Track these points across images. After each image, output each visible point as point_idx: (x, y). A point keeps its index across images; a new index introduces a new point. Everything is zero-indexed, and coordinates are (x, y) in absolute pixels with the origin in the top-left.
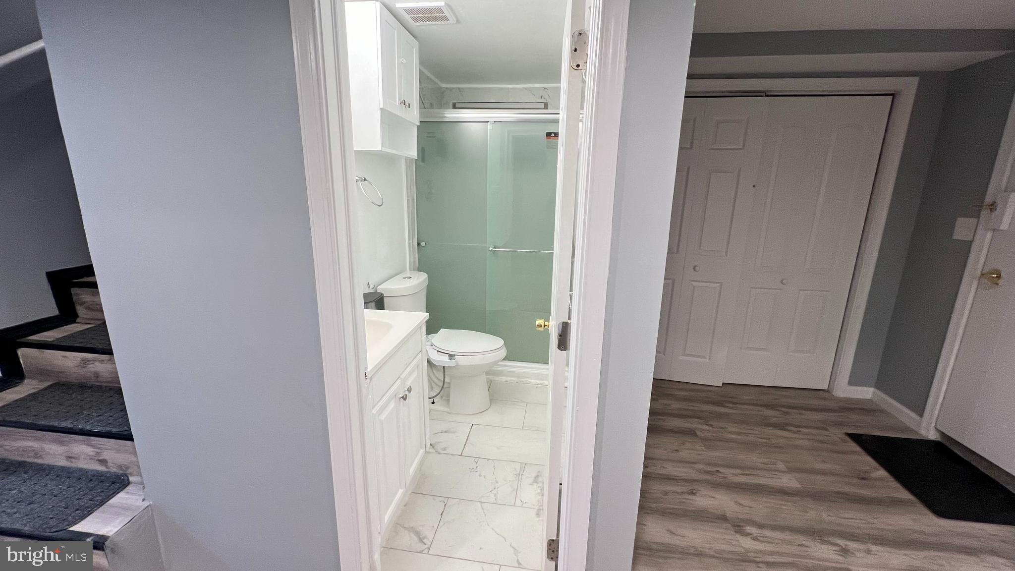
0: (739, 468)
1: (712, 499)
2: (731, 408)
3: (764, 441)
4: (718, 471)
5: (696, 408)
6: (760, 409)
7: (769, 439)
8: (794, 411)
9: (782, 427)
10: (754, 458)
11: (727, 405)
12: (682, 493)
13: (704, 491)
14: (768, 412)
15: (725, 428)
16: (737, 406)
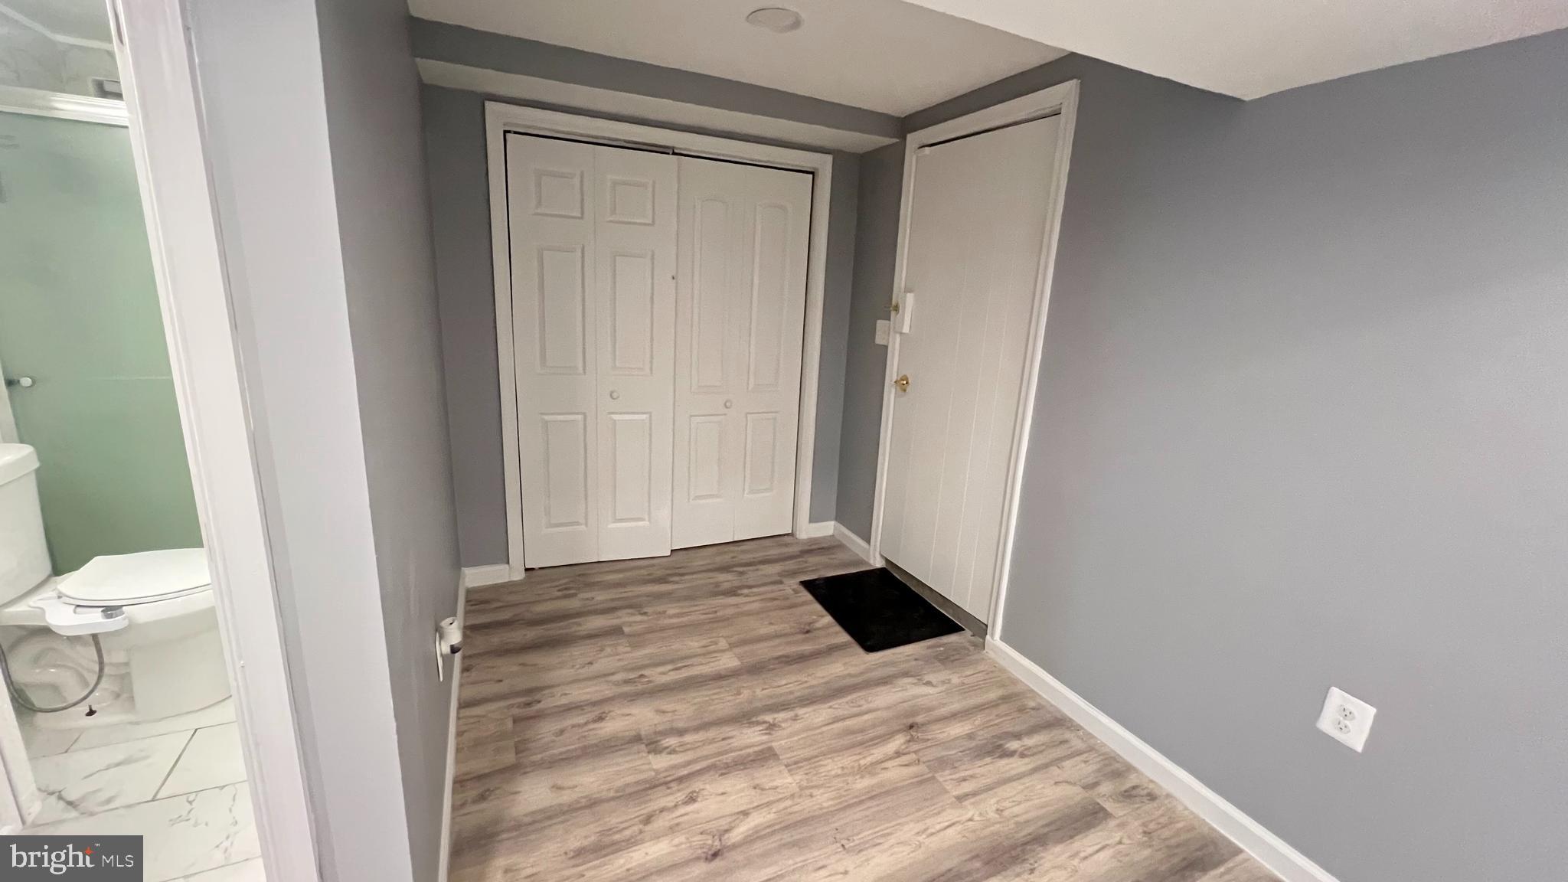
0: (672, 662)
1: (627, 718)
2: (677, 583)
3: (711, 616)
4: (642, 676)
5: (630, 594)
6: (711, 574)
7: (716, 612)
8: (751, 568)
9: (732, 592)
10: (694, 644)
11: (671, 579)
12: (586, 724)
13: (617, 710)
14: (722, 577)
15: (665, 612)
16: (686, 577)
